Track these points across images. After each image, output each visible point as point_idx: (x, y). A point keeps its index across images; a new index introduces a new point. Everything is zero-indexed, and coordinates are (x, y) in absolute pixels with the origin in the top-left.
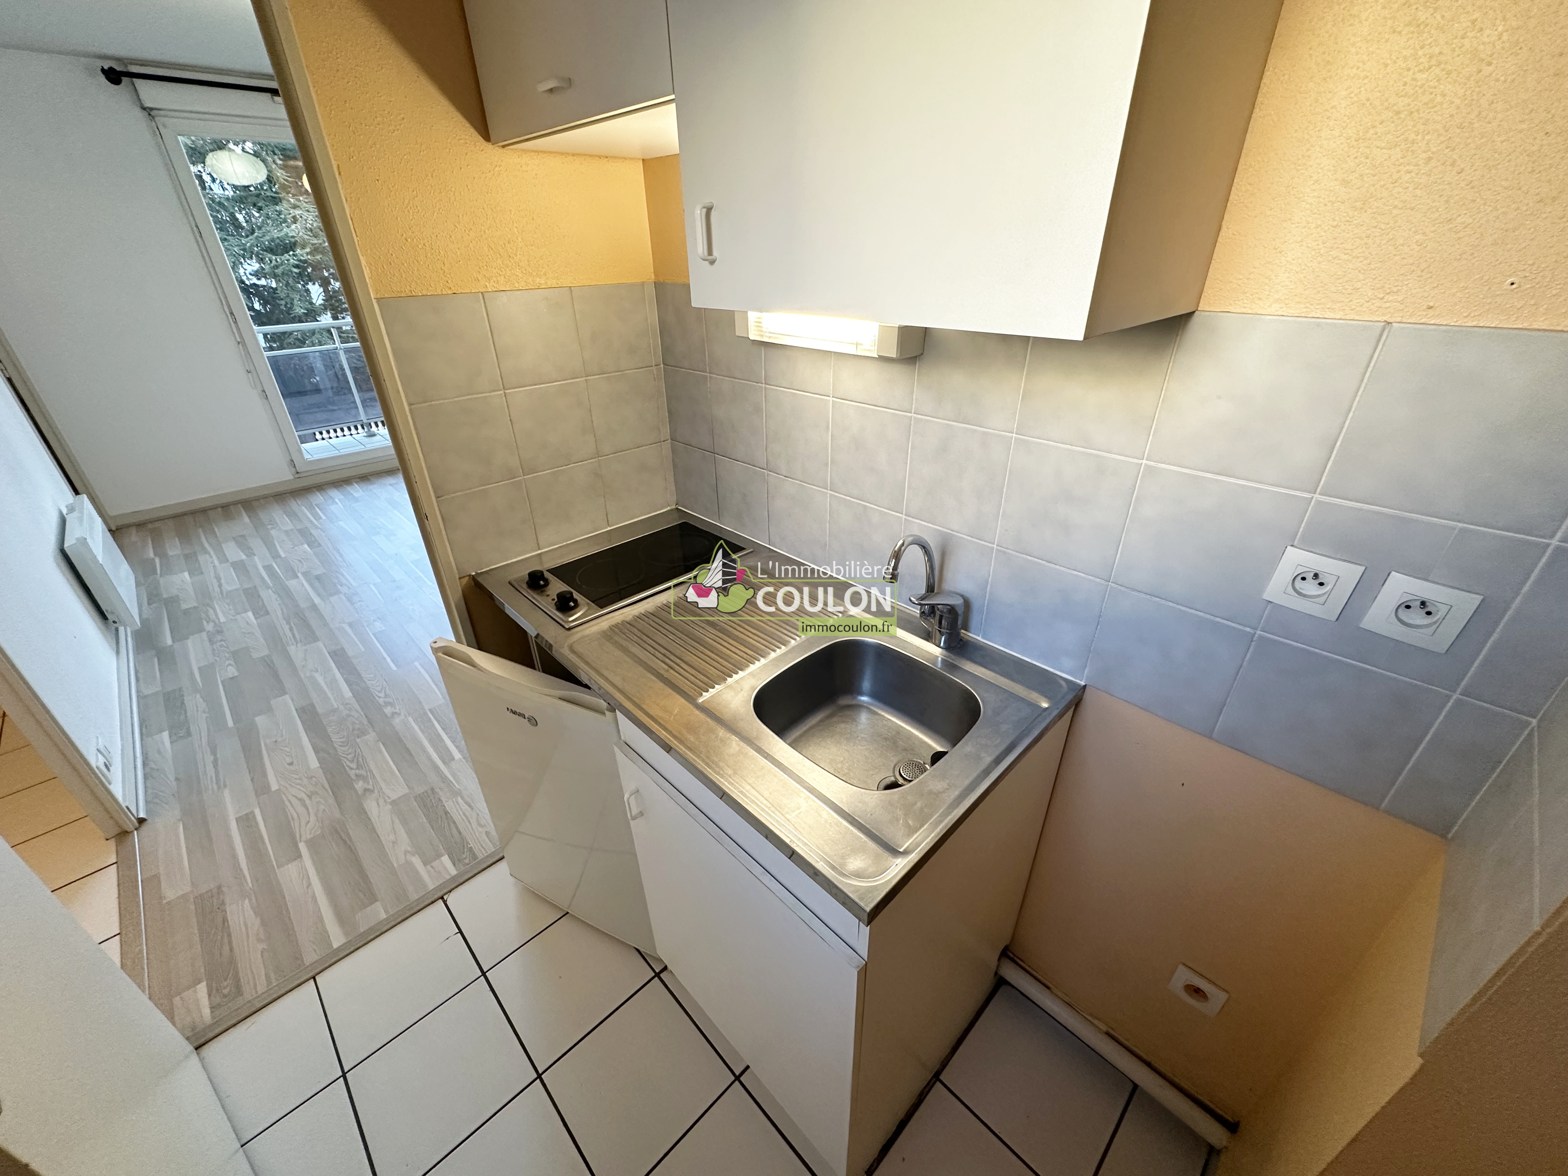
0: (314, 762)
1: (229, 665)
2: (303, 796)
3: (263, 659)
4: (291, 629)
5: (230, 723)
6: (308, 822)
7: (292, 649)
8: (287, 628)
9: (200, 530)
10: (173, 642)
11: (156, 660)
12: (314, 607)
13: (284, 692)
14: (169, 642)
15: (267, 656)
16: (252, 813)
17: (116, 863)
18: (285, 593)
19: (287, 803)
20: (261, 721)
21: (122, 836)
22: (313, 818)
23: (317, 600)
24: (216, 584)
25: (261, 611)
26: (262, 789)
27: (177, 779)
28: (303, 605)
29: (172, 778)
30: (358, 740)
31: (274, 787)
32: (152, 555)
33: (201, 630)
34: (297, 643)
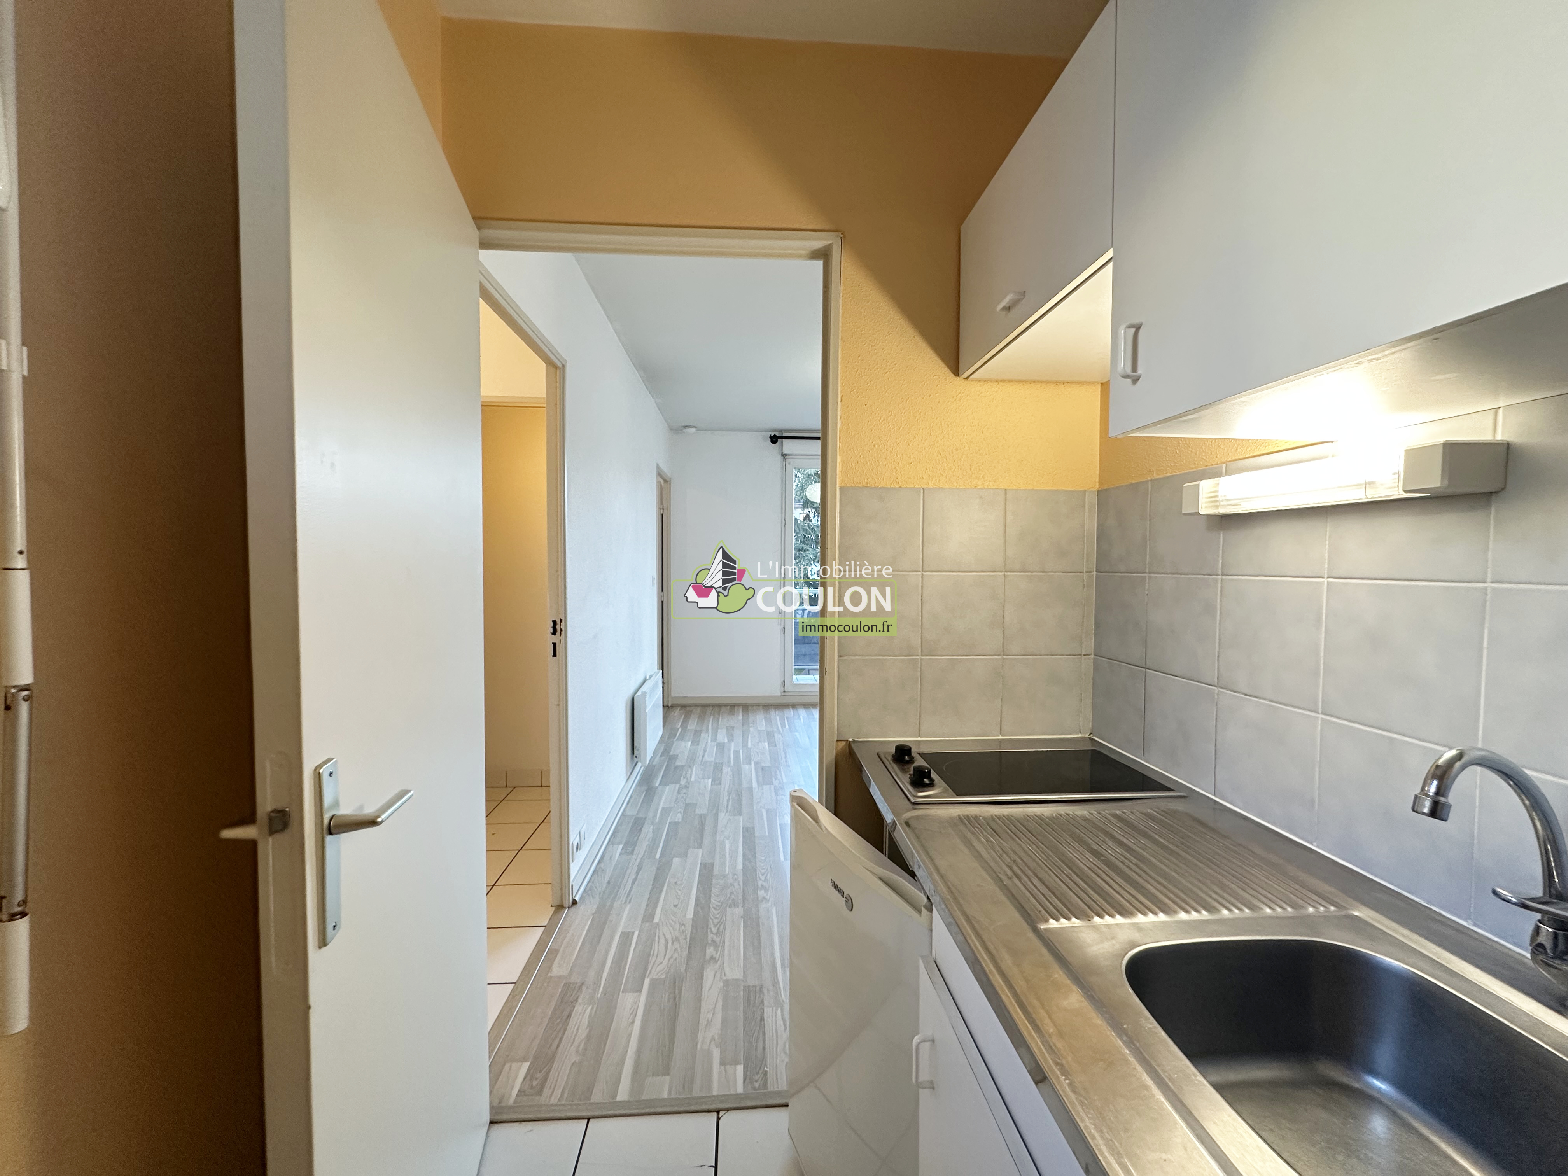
0: (690, 914)
1: (680, 812)
2: (669, 937)
3: (701, 816)
4: (728, 800)
5: (658, 856)
6: (661, 963)
7: (722, 815)
8: (726, 798)
9: (712, 717)
10: (659, 785)
11: (644, 793)
12: (751, 789)
13: (700, 846)
14: (657, 785)
15: (704, 814)
16: (633, 933)
17: (545, 926)
18: (738, 773)
19: (657, 938)
20: (676, 861)
21: (560, 907)
22: (665, 962)
23: (755, 785)
24: (702, 754)
25: (717, 781)
26: (649, 917)
27: (609, 882)
28: (745, 785)
29: (606, 881)
30: (728, 909)
31: (656, 920)
32: (679, 726)
33: (677, 782)
34: (727, 812)
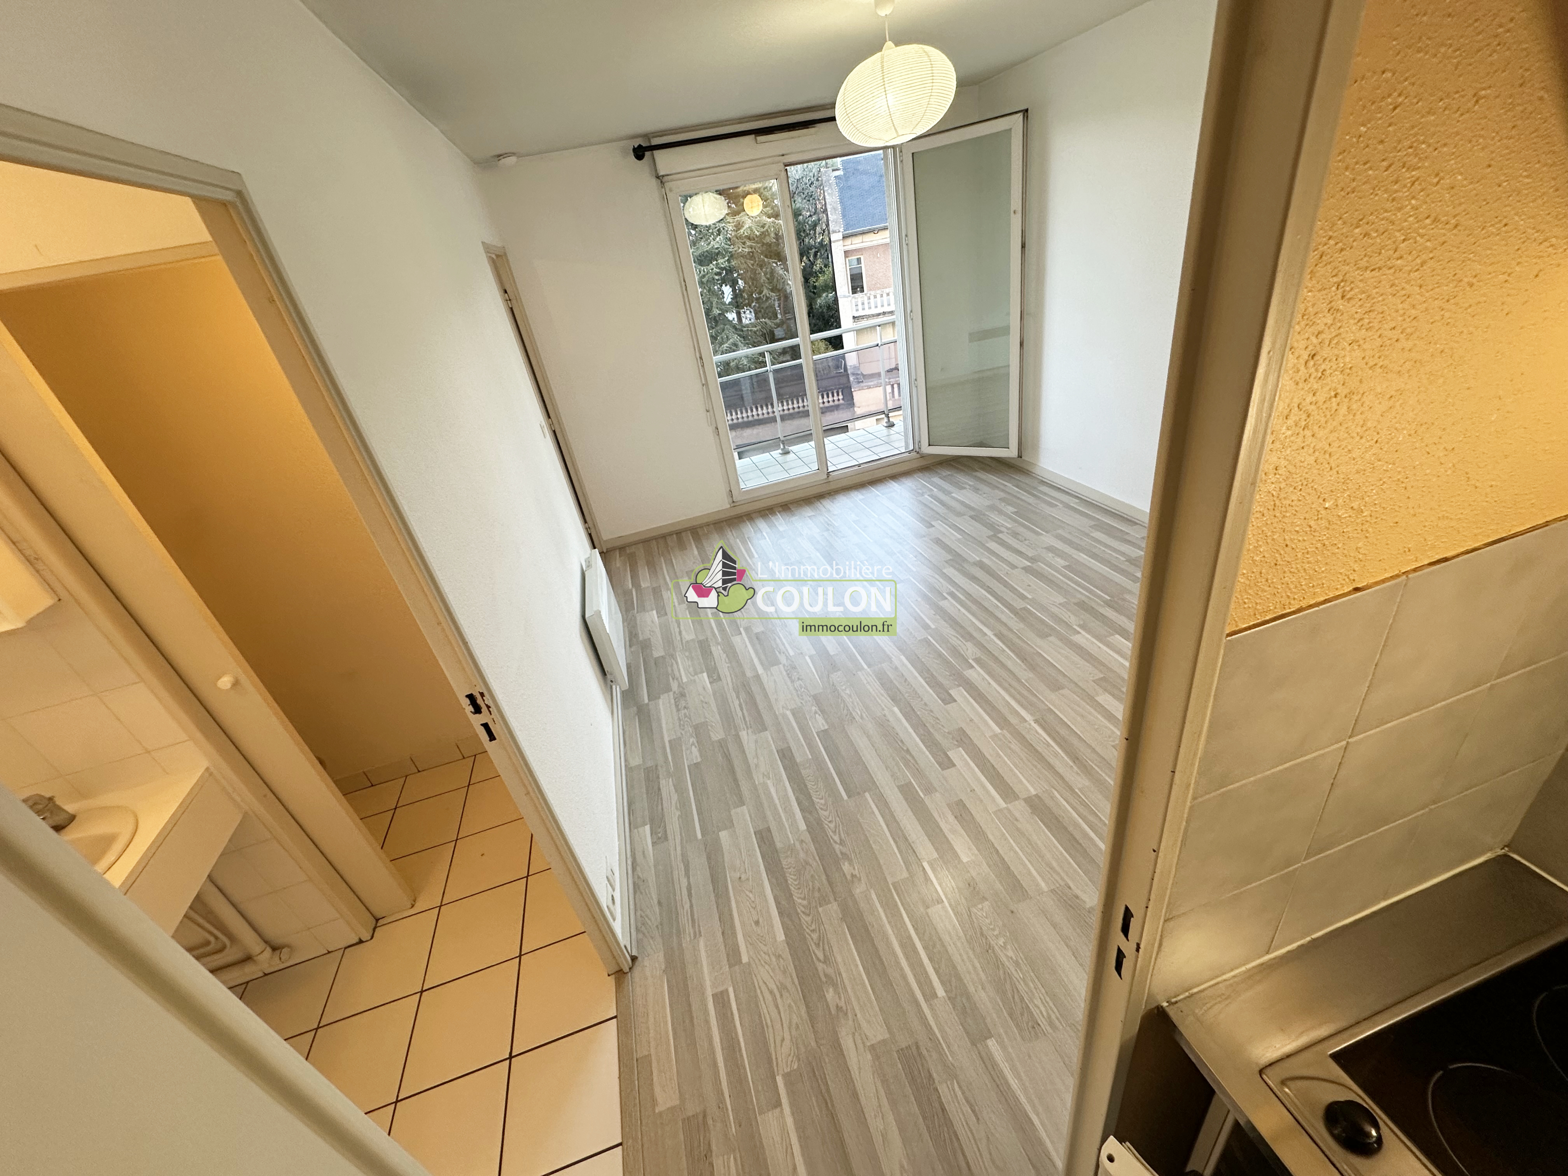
0: (781, 936)
1: (693, 744)
2: (773, 986)
3: (719, 741)
4: (740, 705)
5: (699, 836)
6: (783, 1040)
7: (743, 734)
8: (737, 703)
10: (649, 700)
11: (637, 718)
12: (758, 677)
13: (742, 803)
14: (646, 701)
15: (723, 739)
16: (727, 990)
17: (615, 1017)
18: (732, 653)
19: (759, 991)
20: (724, 835)
21: (620, 975)
22: (787, 1036)
23: (760, 670)
24: (677, 630)
25: (715, 676)
26: (734, 955)
27: (659, 903)
28: (749, 674)
29: (656, 902)
30: (820, 909)
31: (745, 959)
32: (630, 585)
33: (668, 689)
34: (748, 728)
